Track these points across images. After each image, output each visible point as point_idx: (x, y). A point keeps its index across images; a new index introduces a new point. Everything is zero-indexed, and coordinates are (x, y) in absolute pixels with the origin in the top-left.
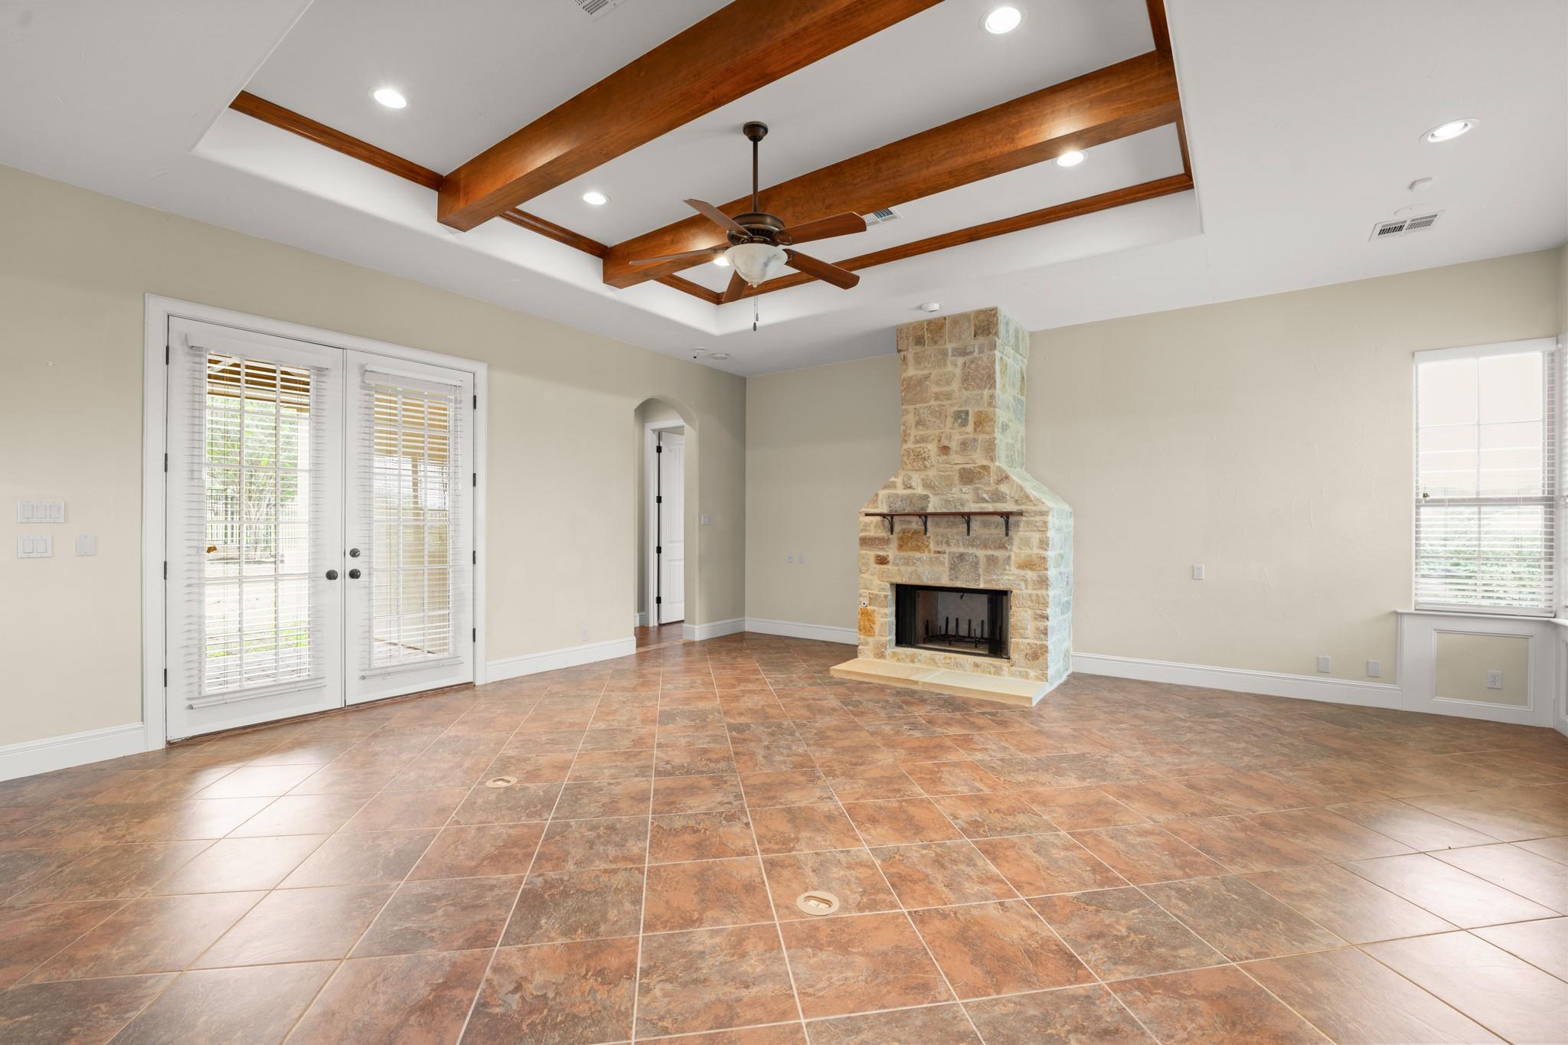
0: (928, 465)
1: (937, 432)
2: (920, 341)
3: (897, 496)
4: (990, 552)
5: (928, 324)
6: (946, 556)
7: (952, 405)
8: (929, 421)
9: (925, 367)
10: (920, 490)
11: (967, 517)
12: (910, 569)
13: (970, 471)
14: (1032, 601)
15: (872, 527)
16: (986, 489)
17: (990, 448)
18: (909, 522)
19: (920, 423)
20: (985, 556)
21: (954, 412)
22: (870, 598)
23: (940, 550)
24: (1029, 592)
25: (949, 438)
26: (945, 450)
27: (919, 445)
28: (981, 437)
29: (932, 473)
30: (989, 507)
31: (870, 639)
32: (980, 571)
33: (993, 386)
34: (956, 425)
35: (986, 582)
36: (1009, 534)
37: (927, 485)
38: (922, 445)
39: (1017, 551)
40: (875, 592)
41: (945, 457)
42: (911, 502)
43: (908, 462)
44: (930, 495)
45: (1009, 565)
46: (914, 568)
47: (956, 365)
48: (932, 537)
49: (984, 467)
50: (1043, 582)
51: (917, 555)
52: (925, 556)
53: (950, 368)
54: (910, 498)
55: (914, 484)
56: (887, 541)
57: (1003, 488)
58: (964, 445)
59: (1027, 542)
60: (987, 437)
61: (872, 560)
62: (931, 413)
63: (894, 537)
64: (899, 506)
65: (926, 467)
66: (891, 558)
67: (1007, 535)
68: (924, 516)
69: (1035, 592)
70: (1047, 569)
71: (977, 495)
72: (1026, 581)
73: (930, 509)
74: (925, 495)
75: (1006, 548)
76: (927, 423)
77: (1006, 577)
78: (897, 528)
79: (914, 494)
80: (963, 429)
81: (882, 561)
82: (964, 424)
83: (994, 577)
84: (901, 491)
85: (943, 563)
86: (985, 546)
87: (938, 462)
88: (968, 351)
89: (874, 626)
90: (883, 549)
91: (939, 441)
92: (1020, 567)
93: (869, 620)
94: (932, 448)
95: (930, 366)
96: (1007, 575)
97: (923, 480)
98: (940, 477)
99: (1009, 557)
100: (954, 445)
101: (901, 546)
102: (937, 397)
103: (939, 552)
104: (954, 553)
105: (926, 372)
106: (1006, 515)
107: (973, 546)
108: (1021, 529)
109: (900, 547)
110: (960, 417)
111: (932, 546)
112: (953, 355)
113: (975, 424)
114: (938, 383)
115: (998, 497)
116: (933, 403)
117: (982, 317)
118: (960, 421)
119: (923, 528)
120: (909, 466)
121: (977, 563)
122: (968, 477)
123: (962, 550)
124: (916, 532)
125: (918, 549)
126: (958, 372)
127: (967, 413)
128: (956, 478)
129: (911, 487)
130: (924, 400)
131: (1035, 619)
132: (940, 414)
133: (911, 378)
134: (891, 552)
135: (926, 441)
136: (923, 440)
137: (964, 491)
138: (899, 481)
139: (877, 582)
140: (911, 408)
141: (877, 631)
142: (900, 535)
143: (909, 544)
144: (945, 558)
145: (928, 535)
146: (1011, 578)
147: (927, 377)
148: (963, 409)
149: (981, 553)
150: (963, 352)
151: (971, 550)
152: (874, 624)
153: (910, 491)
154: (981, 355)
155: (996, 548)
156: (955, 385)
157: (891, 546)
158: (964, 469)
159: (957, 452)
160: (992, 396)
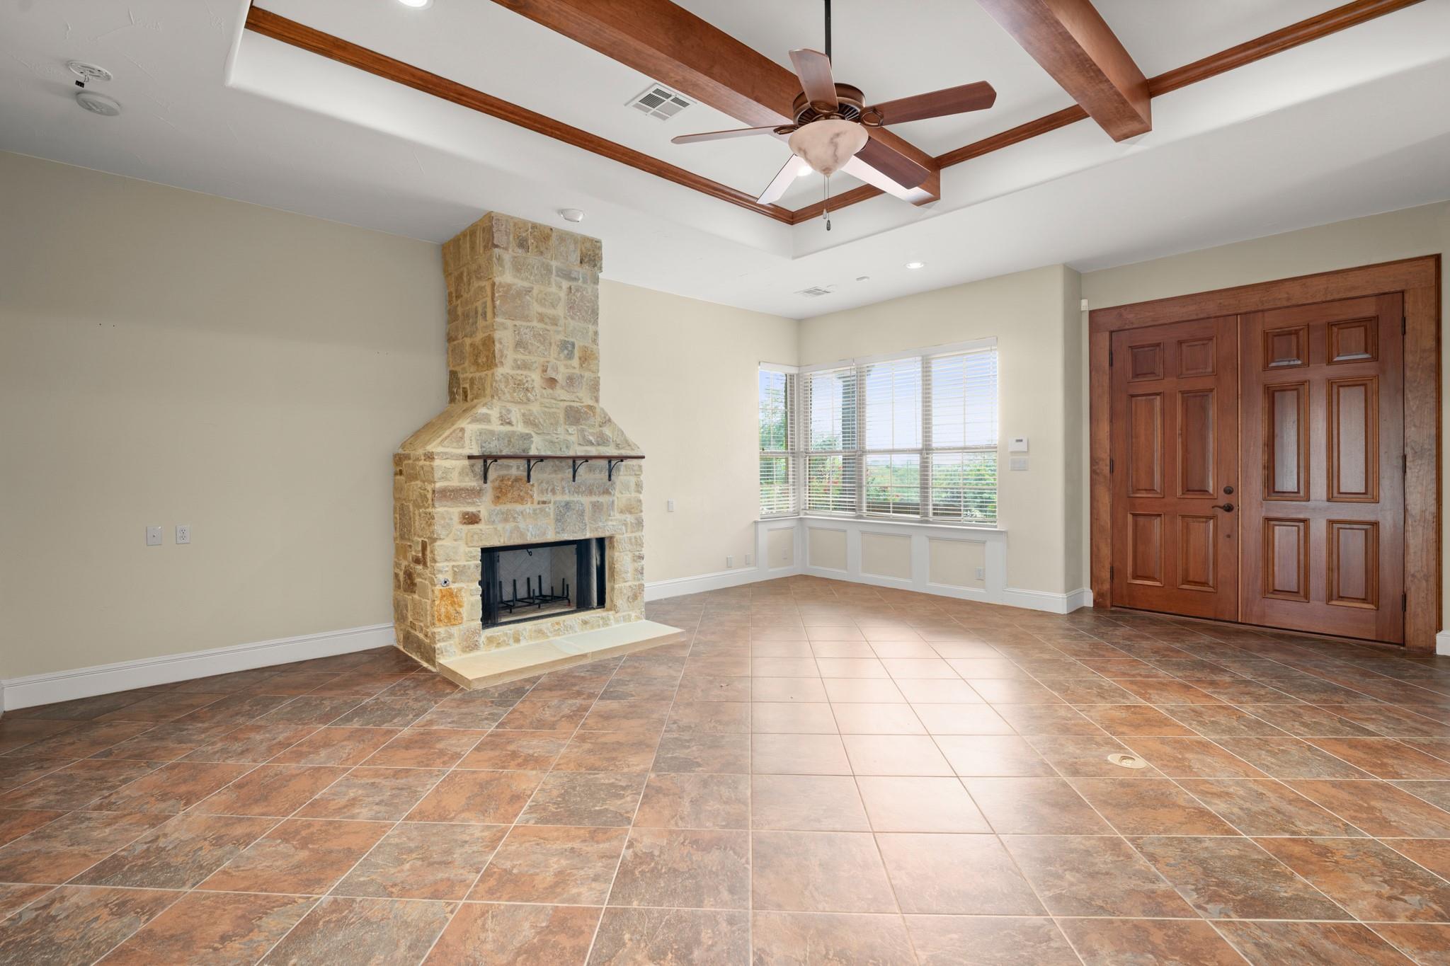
0: (532, 398)
1: (542, 360)
2: (522, 244)
3: (492, 433)
4: (594, 499)
5: (532, 228)
6: (551, 505)
7: (558, 332)
8: (531, 344)
9: (527, 278)
10: (520, 428)
11: (575, 461)
12: (509, 526)
13: (577, 411)
14: (631, 544)
15: (455, 475)
16: (591, 431)
17: (595, 387)
18: (509, 467)
19: (519, 344)
20: (591, 502)
21: (561, 341)
22: (455, 573)
23: (545, 499)
24: (629, 535)
25: (556, 370)
26: (552, 382)
27: (519, 372)
28: (587, 374)
29: (535, 408)
30: (593, 451)
31: (455, 630)
32: (586, 518)
33: (595, 322)
34: (562, 356)
35: (592, 531)
36: (612, 477)
37: (528, 421)
38: (524, 373)
39: (621, 496)
40: (462, 563)
41: (550, 391)
42: (509, 441)
43: (506, 390)
44: (533, 434)
45: (613, 510)
46: (513, 524)
47: (561, 287)
48: (536, 485)
49: (590, 407)
50: (639, 524)
51: (519, 507)
52: (528, 507)
53: (553, 289)
54: (509, 437)
55: (514, 420)
56: (478, 493)
57: (607, 431)
58: (571, 380)
59: (626, 487)
60: (592, 376)
61: (456, 518)
62: (534, 336)
63: (489, 485)
64: (494, 447)
65: (529, 400)
66: (484, 515)
67: (610, 479)
68: (529, 459)
69: (634, 535)
70: (641, 511)
71: (584, 437)
72: (626, 525)
73: (533, 452)
74: (527, 434)
75: (610, 493)
76: (530, 347)
77: (610, 523)
78: (492, 474)
79: (514, 432)
80: (569, 362)
81: (472, 519)
82: (570, 356)
83: (600, 524)
84: (496, 427)
85: (548, 515)
86: (591, 492)
87: (542, 396)
88: (573, 276)
89: (461, 610)
90: (473, 503)
91: (545, 371)
92: (621, 512)
93: (453, 603)
94: (535, 377)
95: (532, 278)
96: (611, 520)
97: (524, 415)
98: (545, 413)
99: (613, 502)
100: (559, 378)
101: (498, 497)
102: (541, 318)
103: (544, 502)
104: (560, 502)
105: (526, 284)
106: (610, 459)
107: (578, 493)
108: (621, 473)
109: (497, 499)
110: (566, 348)
111: (536, 497)
112: (558, 276)
113: (580, 359)
114: (541, 302)
115: (603, 441)
116: (535, 323)
117: (588, 245)
118: (566, 352)
119: (526, 474)
120: (508, 396)
121: (583, 511)
122: (574, 416)
123: (567, 498)
124: (517, 480)
125: (521, 500)
126: (563, 295)
127: (573, 345)
128: (562, 416)
129: (510, 423)
130: (526, 318)
131: (634, 561)
132: (542, 338)
133: (509, 286)
134: (484, 507)
135: (529, 369)
136: (525, 366)
137: (570, 432)
138: (494, 413)
139: (463, 548)
140: (509, 323)
141: (465, 615)
142: (497, 484)
143: (509, 495)
144: (550, 509)
145: (531, 483)
146: (614, 523)
147: (529, 291)
148: (571, 340)
149: (586, 500)
150: (568, 276)
151: (576, 498)
152: (461, 606)
153: (508, 428)
154: (585, 286)
155: (600, 495)
156: (560, 311)
157: (484, 498)
158: (571, 407)
159: (562, 388)
160: (596, 333)
